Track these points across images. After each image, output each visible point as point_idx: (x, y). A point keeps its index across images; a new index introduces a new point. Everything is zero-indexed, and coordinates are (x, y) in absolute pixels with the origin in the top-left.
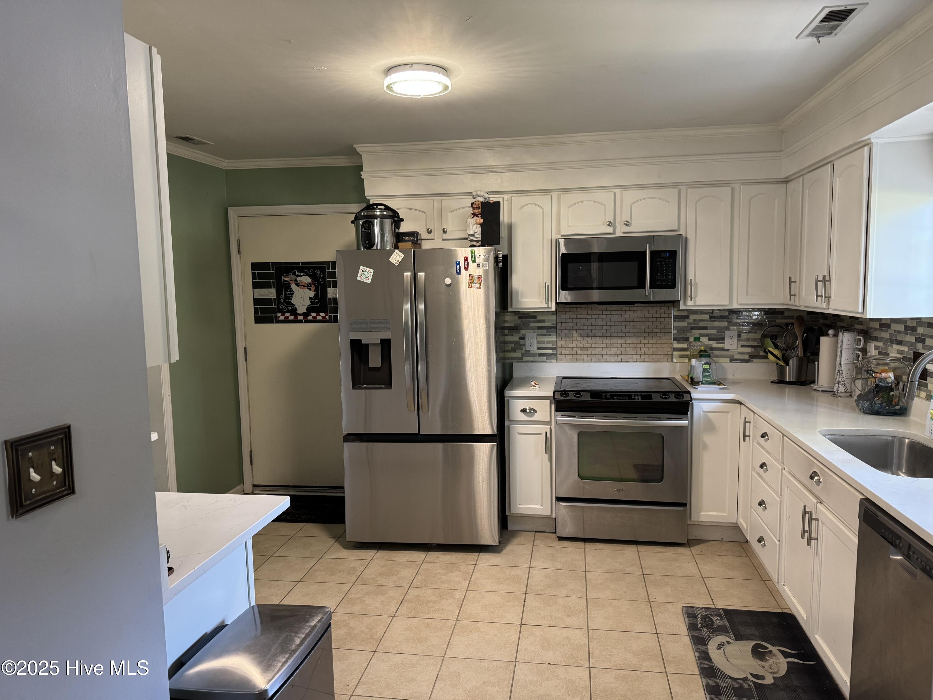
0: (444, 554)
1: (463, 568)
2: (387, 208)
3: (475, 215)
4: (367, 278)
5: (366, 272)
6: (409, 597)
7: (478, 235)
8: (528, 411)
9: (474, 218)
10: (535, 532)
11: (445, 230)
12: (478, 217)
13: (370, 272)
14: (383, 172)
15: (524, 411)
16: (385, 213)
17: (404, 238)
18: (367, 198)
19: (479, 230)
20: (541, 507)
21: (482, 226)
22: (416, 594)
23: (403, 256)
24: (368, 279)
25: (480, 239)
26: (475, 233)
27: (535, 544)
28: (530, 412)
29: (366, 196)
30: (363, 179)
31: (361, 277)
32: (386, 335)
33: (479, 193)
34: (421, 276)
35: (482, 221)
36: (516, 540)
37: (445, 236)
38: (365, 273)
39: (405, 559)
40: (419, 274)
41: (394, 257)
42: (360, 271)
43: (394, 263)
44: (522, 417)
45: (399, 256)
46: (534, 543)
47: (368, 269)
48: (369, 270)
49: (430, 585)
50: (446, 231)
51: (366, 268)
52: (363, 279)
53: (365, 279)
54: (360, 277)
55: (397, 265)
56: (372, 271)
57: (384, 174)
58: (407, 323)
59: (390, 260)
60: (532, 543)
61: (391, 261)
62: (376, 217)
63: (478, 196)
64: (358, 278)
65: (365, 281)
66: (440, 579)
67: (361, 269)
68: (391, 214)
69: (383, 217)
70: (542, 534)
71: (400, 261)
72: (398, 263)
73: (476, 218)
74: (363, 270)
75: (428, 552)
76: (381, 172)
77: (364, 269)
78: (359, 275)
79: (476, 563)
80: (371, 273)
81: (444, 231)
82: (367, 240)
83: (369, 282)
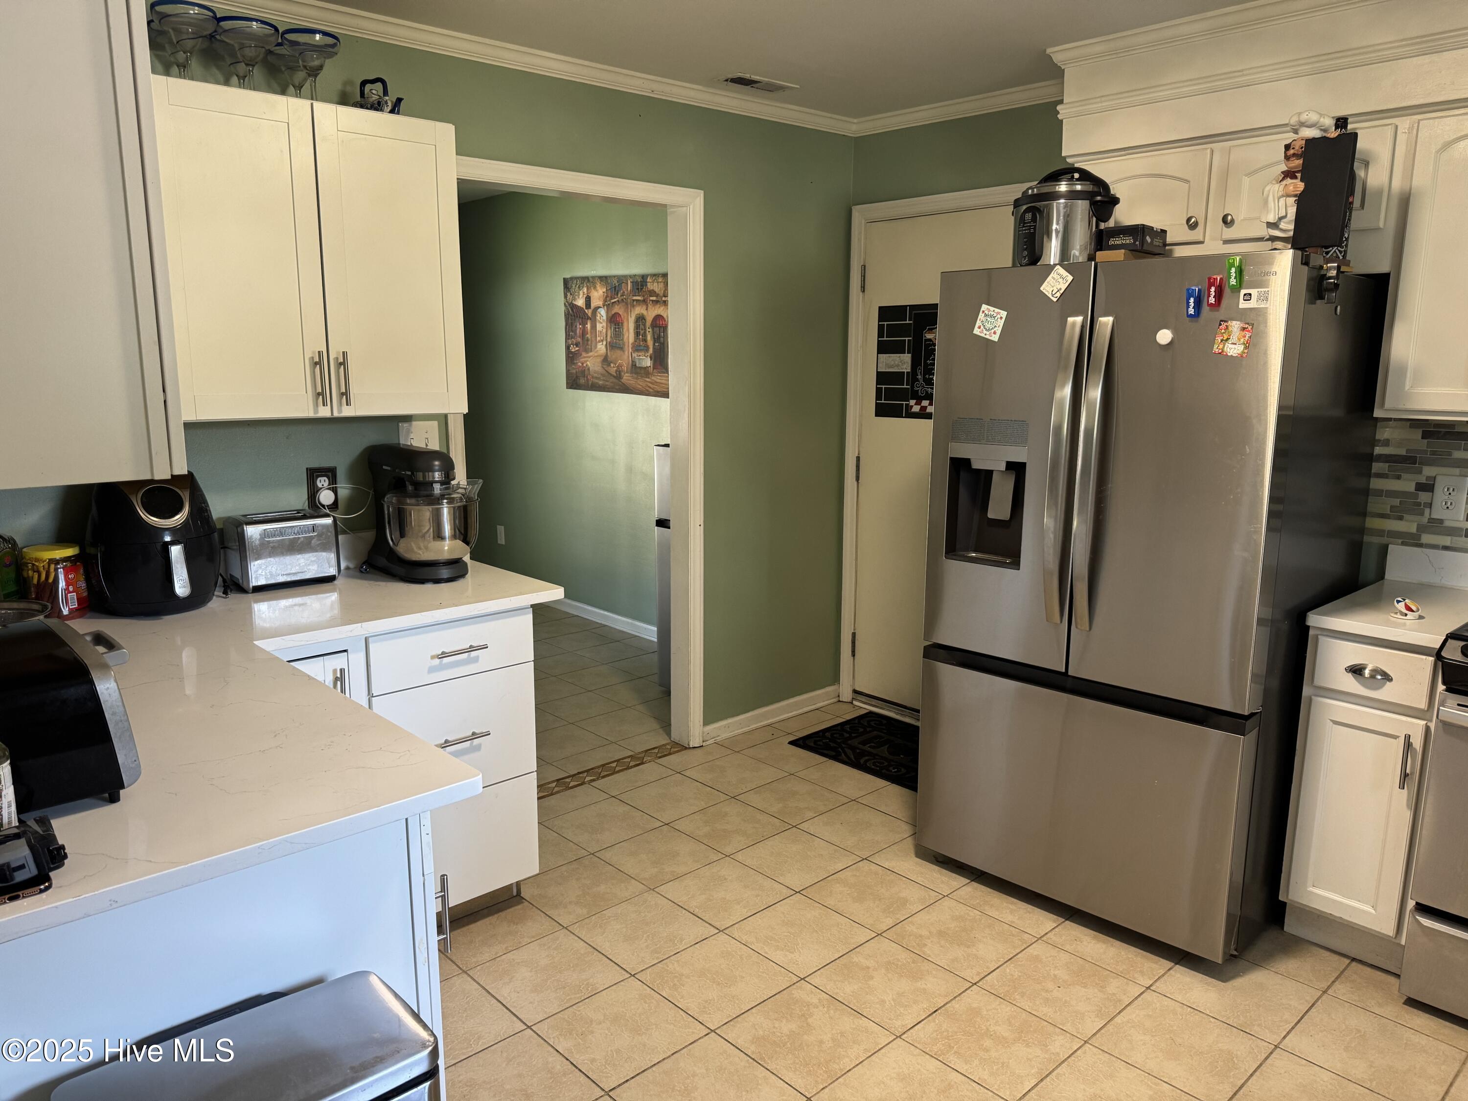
0: (1095, 938)
1: (1114, 986)
2: (1085, 176)
3: (1289, 174)
4: (993, 331)
5: (991, 316)
6: (957, 1006)
7: (1289, 223)
8: (1367, 673)
9: (1284, 182)
10: (1354, 960)
11: (1229, 218)
12: (1296, 178)
13: (999, 316)
14: (1103, 99)
15: (1356, 671)
16: (1079, 188)
17: (1112, 242)
18: (1069, 160)
19: (1292, 211)
20: (1373, 912)
21: (1302, 200)
22: (975, 1005)
23: (1070, 278)
24: (995, 333)
25: (1291, 234)
26: (1280, 219)
27: (1330, 992)
28: (1373, 677)
29: (1065, 158)
30: (1062, 121)
31: (982, 327)
32: (1018, 455)
33: (1304, 117)
34: (1106, 324)
35: (1301, 186)
36: (1289, 965)
37: (1230, 233)
38: (989, 319)
39: (1008, 917)
40: (1100, 319)
41: (1051, 282)
42: (981, 316)
43: (1050, 296)
44: (1350, 684)
45: (1061, 280)
46: (1329, 987)
47: (997, 310)
48: (998, 313)
49: (1017, 997)
50: (1232, 221)
51: (992, 309)
52: (985, 332)
53: (988, 333)
54: (979, 327)
55: (1055, 300)
56: (1004, 314)
57: (1104, 104)
58: (1059, 428)
59: (1042, 289)
60: (1325, 985)
61: (1044, 291)
62: (1055, 196)
63: (1302, 124)
64: (976, 331)
65: (987, 337)
66: (1047, 991)
67: (983, 312)
68: (1089, 187)
69: (1072, 195)
70: (1369, 970)
71: (1062, 292)
72: (1058, 295)
73: (1289, 181)
74: (986, 312)
75: (1066, 920)
76: (1099, 100)
77: (989, 310)
78: (978, 323)
79: (1151, 985)
80: (1001, 318)
81: (1227, 221)
82: (1026, 249)
83: (995, 338)
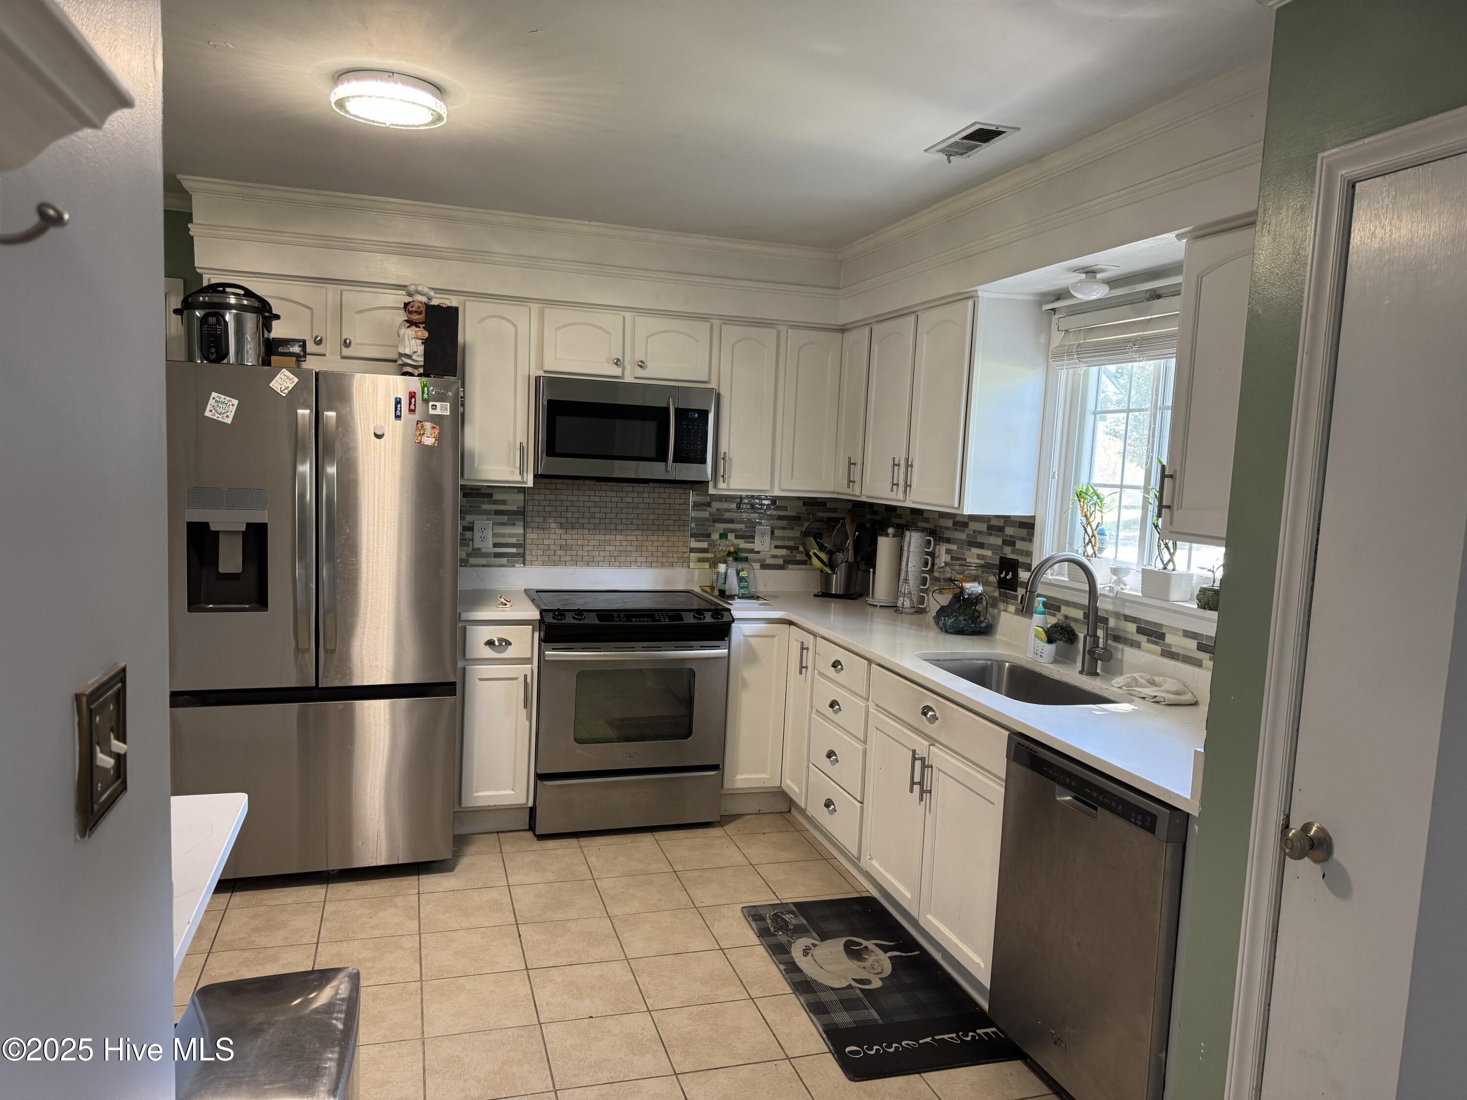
0: (357, 885)
1: (399, 901)
2: (248, 294)
3: (411, 323)
4: (225, 415)
5: (223, 403)
6: (323, 959)
7: (419, 356)
8: (497, 643)
9: (411, 328)
10: (498, 832)
11: (348, 341)
12: (419, 327)
13: (231, 404)
14: (233, 229)
15: (490, 643)
16: (245, 302)
17: (281, 350)
18: (198, 270)
19: (421, 349)
20: (512, 792)
21: (426, 342)
22: (334, 952)
23: (296, 380)
24: (227, 417)
25: (422, 363)
26: (414, 352)
27: (503, 851)
28: (501, 645)
29: (196, 268)
30: (192, 238)
31: (213, 411)
32: (259, 517)
33: (420, 288)
34: (331, 417)
35: (426, 334)
36: (472, 849)
37: (346, 352)
38: (220, 405)
39: (290, 901)
40: (325, 413)
41: (279, 381)
42: (211, 402)
43: (279, 392)
44: (488, 653)
45: (288, 381)
46: (501, 849)
47: (228, 398)
48: (229, 401)
49: (354, 935)
50: (350, 343)
51: (223, 397)
52: (217, 415)
53: (220, 416)
54: (211, 411)
55: (284, 395)
56: (236, 402)
57: (234, 234)
58: (302, 496)
59: (271, 385)
60: (498, 849)
61: (273, 387)
62: (229, 307)
63: (419, 293)
64: (207, 414)
65: (220, 419)
66: (366, 923)
67: (214, 398)
68: (257, 304)
69: (240, 307)
70: (509, 834)
71: (289, 389)
72: (286, 391)
73: (414, 328)
74: (218, 399)
75: (328, 884)
76: (230, 229)
77: (220, 398)
78: (209, 407)
79: (419, 892)
80: (233, 405)
81: (346, 344)
82: (213, 347)
83: (229, 421)
